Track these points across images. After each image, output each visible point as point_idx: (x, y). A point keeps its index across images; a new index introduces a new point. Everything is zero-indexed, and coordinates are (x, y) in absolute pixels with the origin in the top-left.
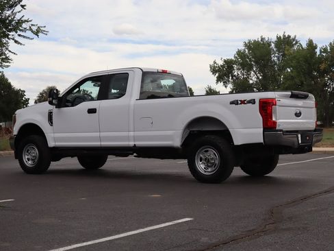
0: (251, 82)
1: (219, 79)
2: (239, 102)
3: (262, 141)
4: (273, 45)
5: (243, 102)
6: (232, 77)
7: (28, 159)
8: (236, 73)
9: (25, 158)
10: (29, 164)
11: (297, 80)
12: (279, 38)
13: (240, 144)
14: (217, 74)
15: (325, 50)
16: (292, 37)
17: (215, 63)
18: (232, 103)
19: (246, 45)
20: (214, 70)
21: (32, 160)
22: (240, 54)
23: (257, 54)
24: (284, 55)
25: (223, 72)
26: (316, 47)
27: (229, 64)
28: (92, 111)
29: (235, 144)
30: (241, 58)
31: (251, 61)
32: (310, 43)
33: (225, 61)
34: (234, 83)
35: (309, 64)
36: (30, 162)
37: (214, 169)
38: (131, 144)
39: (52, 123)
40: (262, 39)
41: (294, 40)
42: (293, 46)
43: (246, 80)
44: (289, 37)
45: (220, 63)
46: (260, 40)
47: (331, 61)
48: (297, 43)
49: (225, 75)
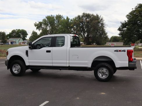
0: (48, 29)
1: (37, 28)
2: (118, 51)
3: (128, 66)
4: (55, 18)
5: (120, 51)
6: (42, 27)
7: (15, 70)
8: (43, 27)
9: (14, 69)
10: (16, 72)
11: (63, 30)
12: (57, 16)
13: (118, 67)
14: (37, 27)
15: (72, 20)
16: (61, 15)
17: (36, 23)
18: (115, 51)
19: (46, 17)
20: (35, 25)
21: (17, 70)
22: (44, 20)
23: (50, 20)
24: (59, 21)
25: (39, 26)
26: (69, 19)
27: (40, 23)
28: (48, 51)
29: (116, 67)
30: (45, 21)
31: (48, 22)
32: (67, 18)
33: (39, 22)
34: (42, 30)
35: (67, 25)
36: (16, 71)
37: (106, 76)
38: (68, 65)
39: (28, 55)
40: (52, 16)
41: (62, 16)
42: (61, 18)
43: (46, 29)
44: (60, 15)
45: (38, 23)
46: (51, 16)
47: (74, 24)
48: (63, 17)
49: (39, 27)
